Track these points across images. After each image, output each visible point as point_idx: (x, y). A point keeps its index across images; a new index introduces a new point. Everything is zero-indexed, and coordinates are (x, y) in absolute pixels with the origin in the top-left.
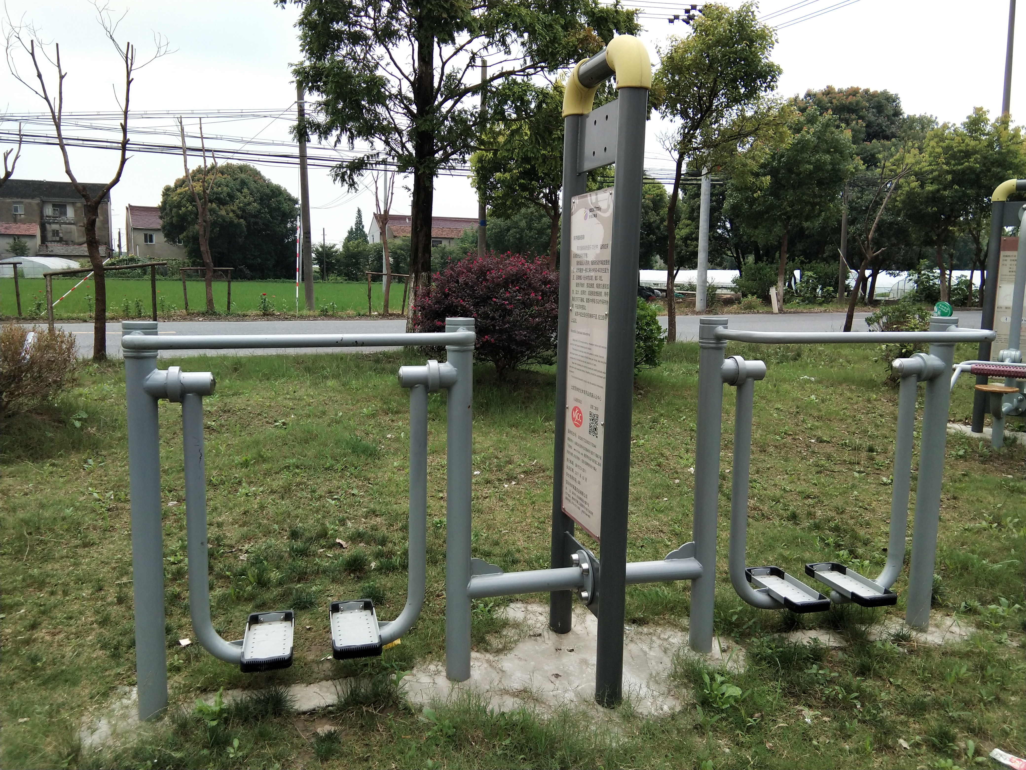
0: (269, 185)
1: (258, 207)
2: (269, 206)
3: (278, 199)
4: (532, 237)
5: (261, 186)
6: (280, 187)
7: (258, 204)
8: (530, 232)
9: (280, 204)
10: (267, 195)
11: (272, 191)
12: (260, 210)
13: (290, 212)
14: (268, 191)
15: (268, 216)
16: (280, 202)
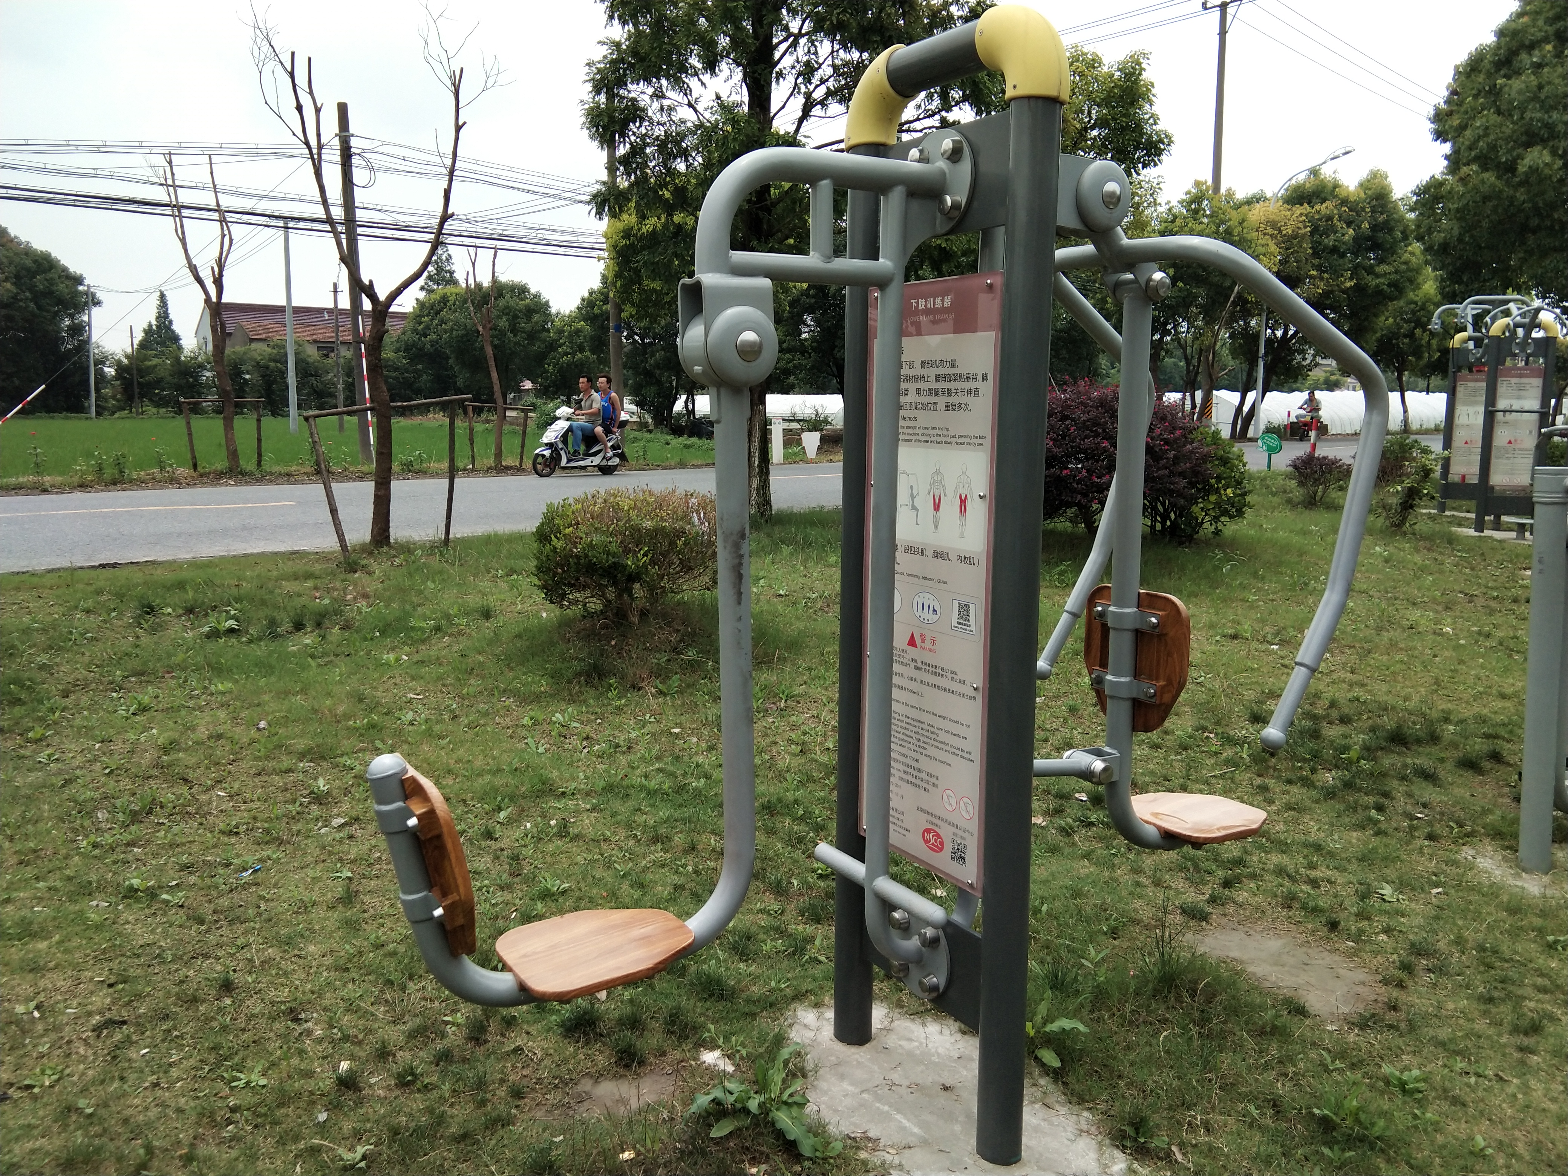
0: (28, 252)
1: (14, 289)
2: (31, 289)
3: (49, 275)
4: (517, 344)
5: (16, 254)
6: (49, 255)
7: (13, 284)
8: (515, 336)
9: (52, 285)
10: (28, 270)
11: (35, 261)
12: (16, 294)
13: (72, 298)
14: (28, 262)
15: (32, 305)
16: (51, 282)
